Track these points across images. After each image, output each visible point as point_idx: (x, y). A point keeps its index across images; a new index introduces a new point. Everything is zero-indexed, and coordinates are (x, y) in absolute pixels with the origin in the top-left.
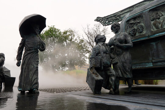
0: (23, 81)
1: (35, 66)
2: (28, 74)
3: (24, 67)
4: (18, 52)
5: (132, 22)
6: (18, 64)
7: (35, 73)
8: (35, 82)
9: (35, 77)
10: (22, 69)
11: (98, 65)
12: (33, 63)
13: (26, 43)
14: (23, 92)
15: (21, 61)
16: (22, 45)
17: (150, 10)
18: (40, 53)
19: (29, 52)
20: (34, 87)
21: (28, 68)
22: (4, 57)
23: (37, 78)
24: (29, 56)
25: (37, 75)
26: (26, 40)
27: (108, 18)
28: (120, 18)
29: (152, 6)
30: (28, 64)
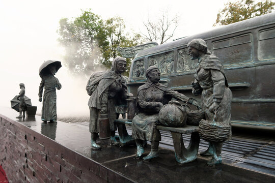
0: (45, 113)
1: (54, 102)
2: (48, 109)
3: (45, 103)
5: (138, 63)
6: (40, 100)
7: (54, 107)
8: (54, 114)
9: (54, 111)
10: (44, 104)
12: (52, 100)
13: (45, 84)
14: (45, 122)
15: (43, 97)
16: (42, 85)
19: (48, 91)
20: (53, 118)
21: (48, 104)
22: (24, 87)
23: (56, 112)
24: (48, 94)
25: (56, 109)
26: (46, 81)
29: (150, 54)
30: (48, 101)
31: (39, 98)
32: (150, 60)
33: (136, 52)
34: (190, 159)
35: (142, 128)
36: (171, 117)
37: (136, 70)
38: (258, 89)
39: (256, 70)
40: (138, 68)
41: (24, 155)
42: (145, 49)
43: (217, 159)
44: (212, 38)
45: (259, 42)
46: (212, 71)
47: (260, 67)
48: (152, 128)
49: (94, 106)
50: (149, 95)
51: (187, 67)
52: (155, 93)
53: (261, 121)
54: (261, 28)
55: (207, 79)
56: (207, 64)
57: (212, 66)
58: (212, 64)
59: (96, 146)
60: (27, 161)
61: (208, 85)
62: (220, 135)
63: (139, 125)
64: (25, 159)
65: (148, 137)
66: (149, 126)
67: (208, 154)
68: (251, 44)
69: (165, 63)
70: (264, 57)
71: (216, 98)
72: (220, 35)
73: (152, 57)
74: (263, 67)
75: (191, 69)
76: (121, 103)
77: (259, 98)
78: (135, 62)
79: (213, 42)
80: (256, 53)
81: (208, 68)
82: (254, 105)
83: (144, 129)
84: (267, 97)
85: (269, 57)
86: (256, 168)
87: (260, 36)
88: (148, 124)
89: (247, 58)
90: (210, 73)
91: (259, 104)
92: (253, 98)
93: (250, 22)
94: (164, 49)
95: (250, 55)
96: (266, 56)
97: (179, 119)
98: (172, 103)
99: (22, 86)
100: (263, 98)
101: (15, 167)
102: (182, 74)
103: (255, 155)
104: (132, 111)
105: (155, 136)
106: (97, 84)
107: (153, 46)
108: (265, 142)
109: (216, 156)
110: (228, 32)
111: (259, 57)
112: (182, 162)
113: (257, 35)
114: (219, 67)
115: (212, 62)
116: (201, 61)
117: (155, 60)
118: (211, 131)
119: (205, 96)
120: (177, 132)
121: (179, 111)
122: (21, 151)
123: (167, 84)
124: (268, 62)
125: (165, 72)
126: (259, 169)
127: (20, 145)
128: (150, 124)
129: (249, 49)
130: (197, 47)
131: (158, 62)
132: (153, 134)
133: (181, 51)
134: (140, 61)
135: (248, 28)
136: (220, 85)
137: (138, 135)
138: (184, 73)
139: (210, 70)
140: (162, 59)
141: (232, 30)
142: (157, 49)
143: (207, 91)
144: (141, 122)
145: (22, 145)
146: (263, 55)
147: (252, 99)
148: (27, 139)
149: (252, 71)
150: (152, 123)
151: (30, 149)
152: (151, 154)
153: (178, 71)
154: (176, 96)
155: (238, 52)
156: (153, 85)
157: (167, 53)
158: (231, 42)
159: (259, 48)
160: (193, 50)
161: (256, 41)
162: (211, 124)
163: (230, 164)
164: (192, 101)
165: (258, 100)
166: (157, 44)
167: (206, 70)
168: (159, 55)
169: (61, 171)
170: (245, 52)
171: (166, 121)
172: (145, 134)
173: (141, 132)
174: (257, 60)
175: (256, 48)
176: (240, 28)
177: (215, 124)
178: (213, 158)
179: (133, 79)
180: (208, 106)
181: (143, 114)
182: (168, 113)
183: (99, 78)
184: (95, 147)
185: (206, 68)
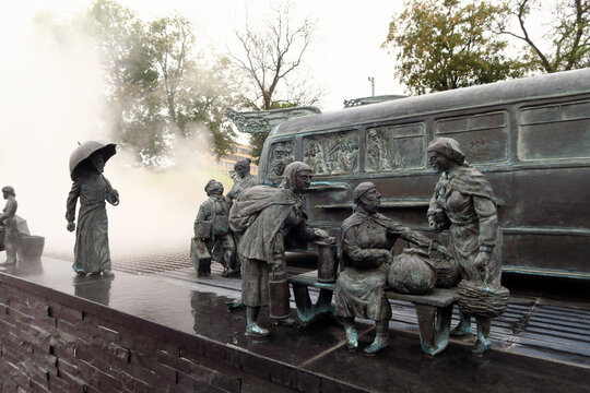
0: (83, 256)
1: (104, 232)
2: (92, 247)
4: (68, 207)
5: (279, 148)
7: (103, 243)
8: (105, 258)
9: (104, 251)
10: (80, 236)
11: (207, 235)
12: (99, 228)
13: (83, 192)
15: (76, 222)
16: (75, 195)
17: (304, 137)
18: (108, 206)
19: (89, 208)
20: (105, 266)
21: (92, 237)
22: (14, 195)
23: (108, 252)
24: (92, 214)
25: (108, 247)
26: (83, 186)
27: (247, 118)
28: (268, 124)
29: (307, 130)
30: (91, 230)
31: (66, 223)
32: (307, 144)
33: (271, 123)
34: (442, 345)
35: (359, 297)
36: (417, 278)
37: (276, 161)
38: (518, 210)
39: (514, 177)
40: (280, 157)
41: (48, 350)
42: (293, 118)
43: (486, 342)
44: (434, 112)
45: (520, 129)
46: (475, 199)
47: (520, 173)
48: (379, 298)
49: (258, 257)
50: (365, 237)
51: (385, 162)
52: (374, 231)
53: (522, 265)
54: (523, 104)
55: (465, 210)
56: (468, 186)
57: (477, 190)
58: (477, 187)
59: (261, 332)
60: (57, 363)
61: (465, 220)
62: (496, 306)
63: (354, 292)
64: (53, 359)
65: (374, 313)
66: (373, 295)
67: (460, 333)
68: (507, 131)
69: (340, 152)
70: (528, 155)
71: (488, 246)
72: (450, 107)
73: (311, 137)
74: (526, 173)
75: (394, 166)
76: (294, 244)
77: (519, 225)
78: (274, 144)
79: (436, 119)
80: (514, 148)
81: (470, 193)
82: (511, 237)
83: (365, 300)
84: (533, 224)
85: (537, 155)
86: (543, 354)
87: (522, 118)
88: (372, 291)
89: (498, 155)
90: (472, 201)
91: (519, 237)
92: (509, 226)
93: (504, 91)
94: (338, 125)
95: (503, 148)
96: (531, 153)
97: (429, 282)
98: (412, 253)
99: (9, 193)
100: (526, 226)
101: (13, 378)
102: (376, 175)
103: (529, 329)
104: (328, 263)
105: (384, 311)
106: (257, 213)
107: (309, 114)
108: (529, 301)
109: (483, 339)
110: (465, 104)
111: (520, 155)
112: (433, 352)
113: (517, 115)
114: (488, 192)
115: (478, 183)
116: (453, 177)
117: (316, 143)
118: (482, 300)
119: (459, 237)
120: (426, 305)
121: (428, 268)
122: (35, 341)
123: (344, 193)
124: (535, 165)
125: (339, 170)
126: (547, 354)
127: (28, 329)
128: (375, 290)
129: (502, 138)
130: (447, 153)
131: (324, 148)
132: (382, 307)
133: (373, 132)
134: (284, 143)
135: (501, 102)
136: (491, 224)
137: (351, 310)
138: (381, 175)
139: (472, 196)
140: (332, 142)
141: (472, 102)
142: (321, 122)
143: (463, 229)
144: (355, 287)
145: (37, 328)
146: (526, 151)
147: (507, 226)
148: (55, 315)
149: (507, 178)
150: (378, 287)
151: (67, 338)
152: (377, 343)
153: (368, 170)
154: (408, 237)
155: (483, 143)
156: (369, 218)
157: (342, 133)
158: (470, 123)
159: (520, 139)
160: (438, 159)
161: (514, 126)
162: (481, 288)
163: (502, 350)
164: (436, 244)
165: (518, 229)
166: (319, 112)
167: (465, 195)
168: (326, 135)
169: (177, 382)
170: (496, 144)
171: (407, 286)
172: (365, 308)
173: (357, 305)
174: (516, 159)
175: (515, 138)
176: (488, 99)
177: (488, 289)
178: (478, 342)
179: (270, 180)
180: (465, 254)
181: (352, 271)
182: (409, 271)
183: (262, 203)
184: (258, 333)
185: (465, 191)
